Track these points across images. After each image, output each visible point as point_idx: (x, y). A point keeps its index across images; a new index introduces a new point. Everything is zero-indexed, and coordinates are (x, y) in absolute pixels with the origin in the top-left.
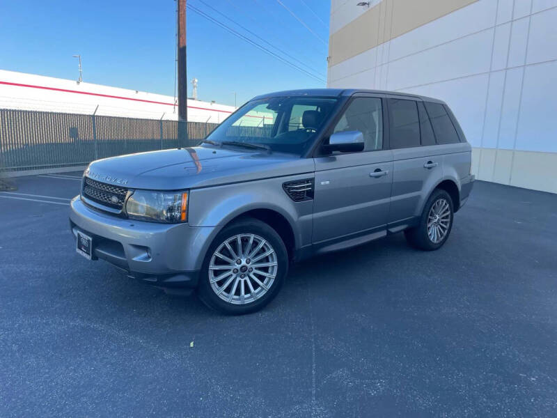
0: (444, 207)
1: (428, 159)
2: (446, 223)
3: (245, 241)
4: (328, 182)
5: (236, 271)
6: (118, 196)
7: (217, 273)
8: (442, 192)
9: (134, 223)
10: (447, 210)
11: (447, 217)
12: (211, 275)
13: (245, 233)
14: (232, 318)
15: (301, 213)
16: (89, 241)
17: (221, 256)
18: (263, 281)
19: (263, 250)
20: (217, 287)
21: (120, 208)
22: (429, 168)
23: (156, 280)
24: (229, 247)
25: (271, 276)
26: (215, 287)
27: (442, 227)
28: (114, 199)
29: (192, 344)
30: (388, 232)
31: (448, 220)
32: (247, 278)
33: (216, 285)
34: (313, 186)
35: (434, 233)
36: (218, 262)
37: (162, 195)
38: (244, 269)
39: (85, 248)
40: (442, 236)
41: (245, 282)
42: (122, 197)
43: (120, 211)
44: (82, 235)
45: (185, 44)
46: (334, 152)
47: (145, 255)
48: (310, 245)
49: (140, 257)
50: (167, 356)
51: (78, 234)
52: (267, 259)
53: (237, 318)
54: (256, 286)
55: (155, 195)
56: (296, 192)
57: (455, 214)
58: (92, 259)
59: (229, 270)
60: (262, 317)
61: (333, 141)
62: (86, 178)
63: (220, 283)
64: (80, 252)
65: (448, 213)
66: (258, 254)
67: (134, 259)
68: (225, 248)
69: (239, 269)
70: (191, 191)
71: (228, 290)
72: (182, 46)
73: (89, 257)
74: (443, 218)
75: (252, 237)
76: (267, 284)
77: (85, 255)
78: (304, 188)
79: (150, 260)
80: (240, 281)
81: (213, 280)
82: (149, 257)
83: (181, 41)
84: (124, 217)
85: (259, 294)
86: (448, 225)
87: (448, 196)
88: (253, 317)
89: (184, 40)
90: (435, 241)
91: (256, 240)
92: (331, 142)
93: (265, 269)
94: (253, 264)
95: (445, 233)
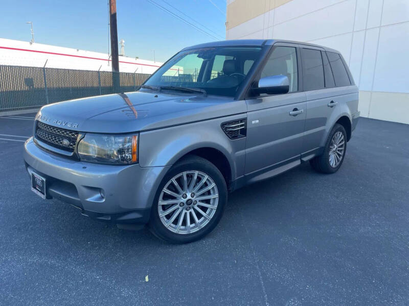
0: (341, 138)
1: (331, 99)
2: (341, 151)
3: (190, 177)
4: (257, 121)
5: (182, 204)
6: (69, 139)
7: (165, 208)
8: (339, 126)
9: (85, 165)
10: (342, 141)
11: (341, 146)
12: (160, 209)
13: (190, 170)
14: (179, 247)
15: (236, 148)
16: (42, 181)
17: (169, 192)
18: (205, 212)
19: (206, 185)
20: (166, 219)
21: (72, 150)
22: (332, 107)
23: (110, 219)
24: (176, 184)
25: (213, 207)
26: (164, 221)
27: (338, 154)
28: (66, 142)
29: (147, 279)
30: (302, 161)
31: (343, 148)
32: (192, 210)
33: (165, 218)
34: (245, 125)
35: (333, 161)
36: (166, 197)
37: (112, 138)
38: (189, 202)
39: (39, 187)
40: (338, 161)
41: (191, 213)
42: (73, 140)
43: (72, 154)
44: (36, 175)
45: (115, 11)
46: (261, 95)
47: (99, 195)
48: (243, 176)
49: (93, 198)
50: (125, 292)
51: (32, 174)
52: (209, 193)
53: (183, 246)
54: (199, 216)
55: (105, 138)
56: (231, 131)
57: (347, 143)
58: (47, 198)
59: (177, 204)
61: (262, 84)
62: (38, 121)
63: (168, 217)
64: (35, 191)
65: (344, 142)
66: (201, 188)
67: (88, 200)
68: (172, 184)
69: (185, 203)
70: (141, 134)
71: (176, 222)
72: (112, 13)
73: (43, 197)
74: (339, 147)
75: (196, 173)
76: (209, 214)
77: (39, 194)
78: (238, 127)
79: (104, 200)
80: (186, 213)
81: (162, 214)
82: (102, 198)
83: (112, 9)
84: (76, 158)
85: (202, 223)
86: (343, 152)
87: (344, 129)
88: (198, 244)
89: (115, 8)
90: (334, 166)
91: (200, 176)
92: (260, 86)
93: (208, 201)
94: (197, 197)
95: (340, 159)
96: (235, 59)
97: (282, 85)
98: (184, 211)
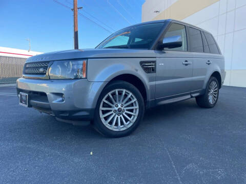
0: (215, 85)
2: (215, 94)
3: (120, 93)
4: (163, 64)
5: (115, 111)
6: (44, 67)
7: (104, 112)
8: (214, 78)
10: (216, 87)
11: (216, 91)
12: (101, 113)
13: (121, 89)
14: (113, 139)
15: (151, 80)
16: (26, 96)
17: (107, 102)
18: (130, 118)
19: (130, 99)
21: (45, 74)
24: (111, 97)
25: (135, 115)
26: (103, 121)
27: (214, 96)
29: (91, 153)
30: (191, 96)
31: (217, 93)
32: (121, 116)
33: (104, 119)
34: (155, 65)
35: (211, 99)
36: (105, 105)
37: (70, 62)
38: (120, 110)
39: (24, 101)
40: (214, 100)
42: (46, 68)
44: (23, 94)
46: (165, 49)
47: (61, 99)
48: (154, 99)
49: (57, 100)
50: (76, 160)
52: (132, 105)
53: (116, 139)
54: (127, 120)
58: (28, 106)
59: (111, 111)
60: (132, 138)
61: (165, 41)
63: (106, 118)
64: (21, 104)
65: (217, 89)
66: (127, 102)
68: (109, 97)
69: (117, 110)
70: (89, 60)
71: (111, 123)
72: (76, 31)
74: (214, 92)
75: (124, 91)
76: (133, 119)
77: (24, 105)
78: (151, 66)
79: (64, 102)
80: (117, 117)
81: (102, 116)
82: (63, 100)
83: (75, 29)
85: (128, 125)
86: (217, 95)
87: (217, 80)
88: (125, 138)
89: (77, 28)
90: (212, 103)
91: (126, 94)
92: (164, 43)
93: (132, 111)
94: (125, 107)
95: (216, 99)
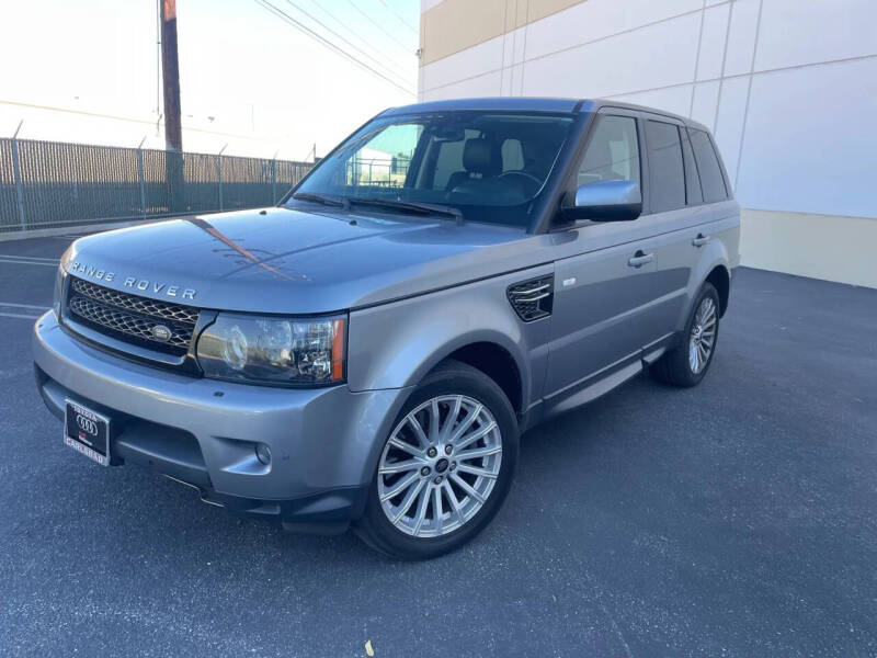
0: (710, 311)
1: (698, 230)
2: (707, 338)
3: (445, 410)
4: (573, 280)
5: (426, 471)
6: (169, 324)
7: (391, 481)
8: (709, 287)
9: (219, 386)
10: (712, 317)
11: (710, 329)
12: (381, 486)
13: (446, 393)
14: (419, 567)
15: (533, 340)
16: (100, 424)
17: (401, 445)
18: (472, 484)
19: (476, 426)
20: (391, 506)
21: (181, 351)
22: (699, 246)
23: (277, 512)
24: (416, 425)
25: (489, 474)
26: (388, 508)
27: (703, 344)
28: (161, 332)
29: (369, 650)
30: (643, 362)
31: (712, 333)
32: (446, 483)
33: (388, 503)
34: (551, 289)
35: (695, 359)
37: (287, 325)
38: (442, 466)
39: (89, 436)
40: (703, 357)
41: (443, 489)
42: (184, 330)
43: (182, 360)
44: (78, 407)
45: (174, 13)
46: (578, 222)
47: (253, 458)
48: (541, 401)
49: (242, 466)
51: (69, 406)
52: (480, 444)
53: (428, 565)
54: (461, 494)
55: (263, 323)
56: (523, 304)
57: (721, 320)
58: (111, 463)
59: (415, 470)
60: (477, 556)
61: (582, 199)
62: (71, 278)
63: (397, 501)
65: (714, 319)
66: (467, 433)
67: (227, 469)
68: (408, 426)
69: (432, 466)
70: (352, 314)
71: (413, 512)
72: (168, 17)
73: (103, 460)
74: (705, 331)
75: (459, 401)
76: (481, 490)
77: (90, 453)
78: (535, 295)
79: (268, 470)
80: (433, 490)
81: (385, 496)
82: (262, 464)
83: (167, 8)
84: (192, 371)
85: (466, 510)
86: (711, 342)
87: (716, 293)
88: (459, 559)
89: (173, 7)
90: (696, 371)
91: (465, 406)
92: (577, 204)
93: (477, 462)
94: (456, 454)
95: (707, 355)
96: (483, 137)
97: (626, 202)
98: (430, 486)
